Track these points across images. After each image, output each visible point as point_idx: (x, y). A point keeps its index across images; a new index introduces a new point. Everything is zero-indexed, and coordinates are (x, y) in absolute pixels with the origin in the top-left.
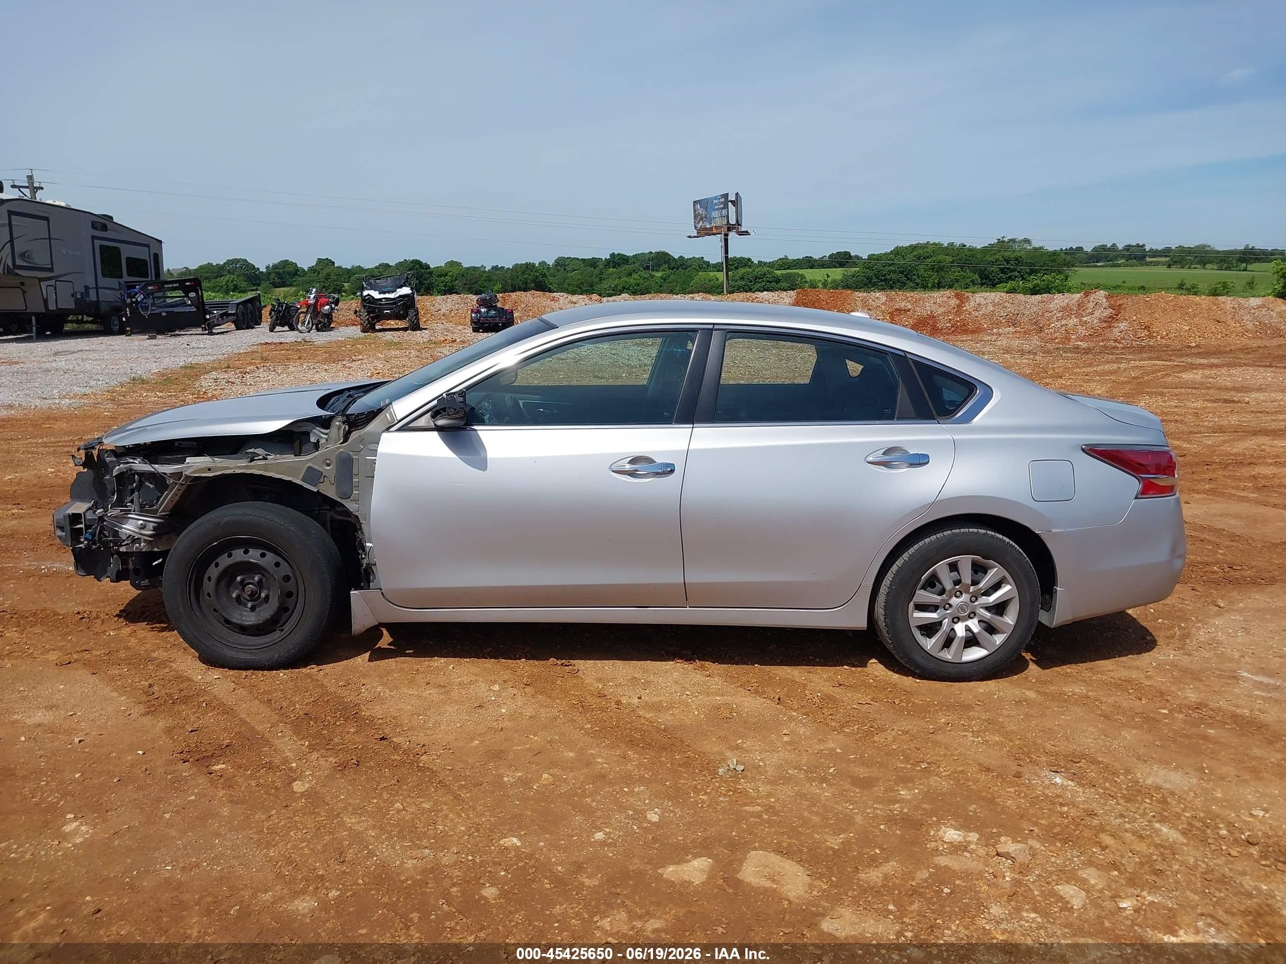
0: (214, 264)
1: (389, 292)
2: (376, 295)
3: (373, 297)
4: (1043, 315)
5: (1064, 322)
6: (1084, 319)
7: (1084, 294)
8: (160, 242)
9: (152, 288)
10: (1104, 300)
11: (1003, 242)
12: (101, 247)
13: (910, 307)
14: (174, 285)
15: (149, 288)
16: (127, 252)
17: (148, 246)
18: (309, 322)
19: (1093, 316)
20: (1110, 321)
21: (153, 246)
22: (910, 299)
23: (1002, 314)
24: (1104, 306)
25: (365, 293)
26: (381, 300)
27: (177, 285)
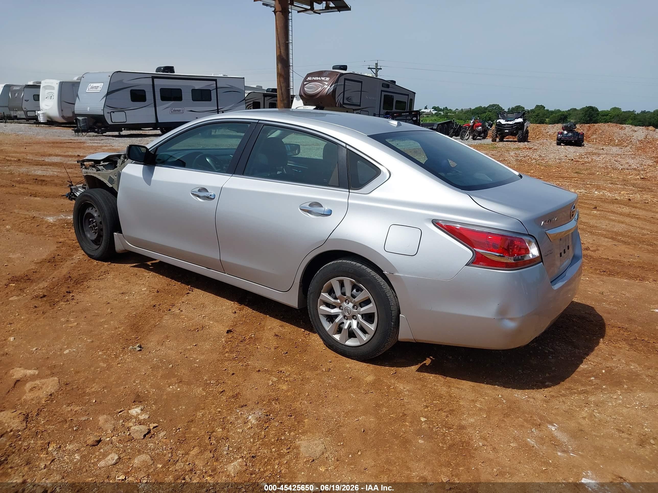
0: (483, 107)
1: (510, 121)
2: (503, 122)
3: (501, 123)
8: (415, 93)
9: (396, 115)
12: (385, 96)
14: (407, 114)
15: (395, 115)
16: (397, 98)
17: (408, 95)
18: (468, 135)
21: (411, 96)
25: (498, 121)
26: (505, 125)
27: (408, 114)
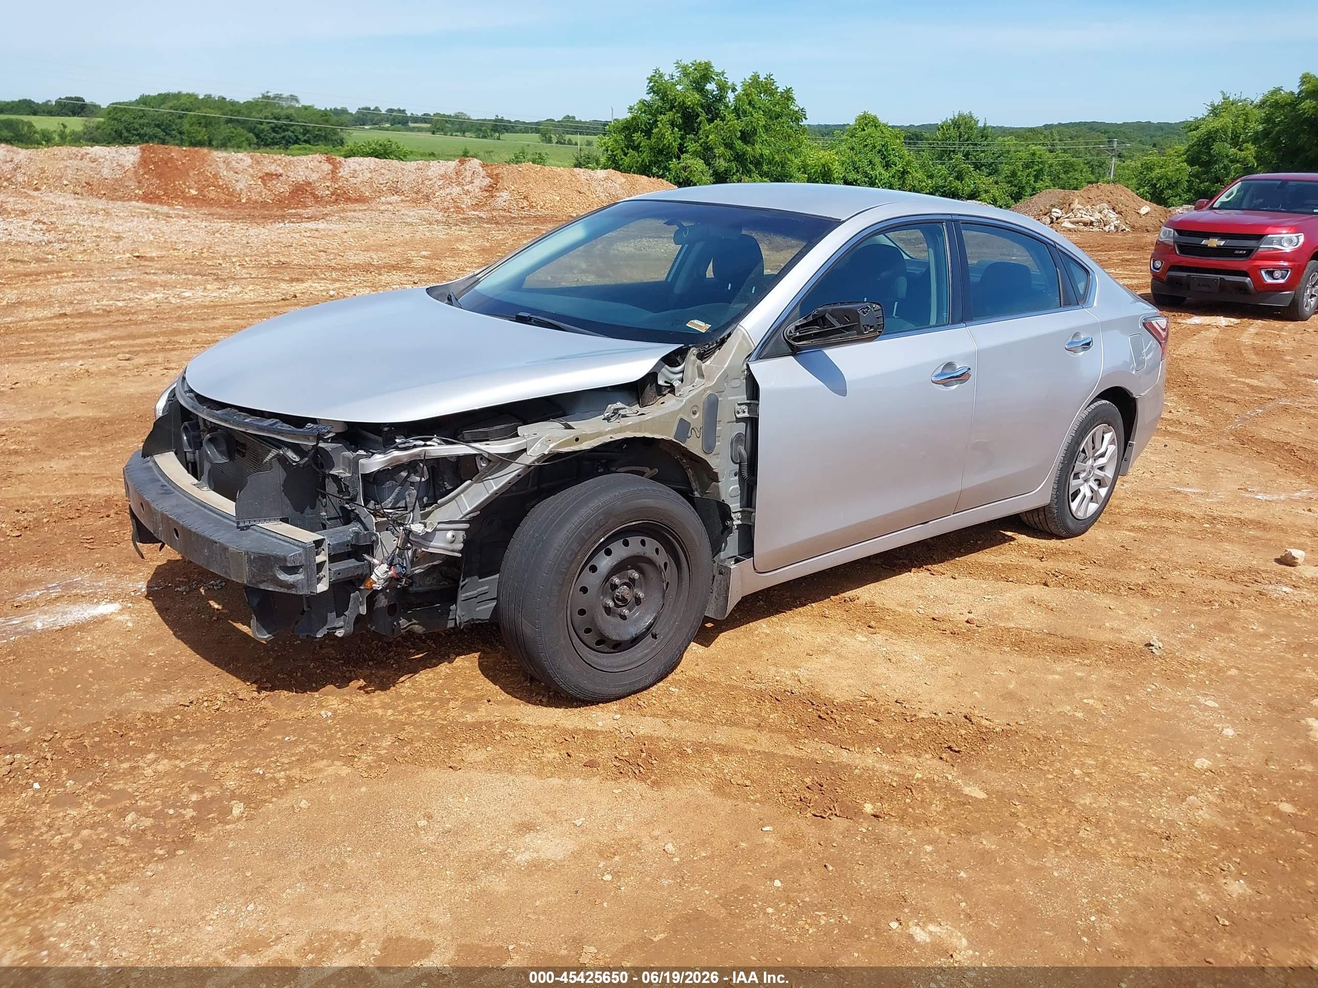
4: (423, 183)
5: (448, 191)
6: (466, 188)
7: (459, 162)
10: (481, 169)
11: (268, 97)
13: (281, 171)
19: (473, 185)
20: (491, 189)
22: (278, 162)
23: (381, 182)
24: (482, 175)
